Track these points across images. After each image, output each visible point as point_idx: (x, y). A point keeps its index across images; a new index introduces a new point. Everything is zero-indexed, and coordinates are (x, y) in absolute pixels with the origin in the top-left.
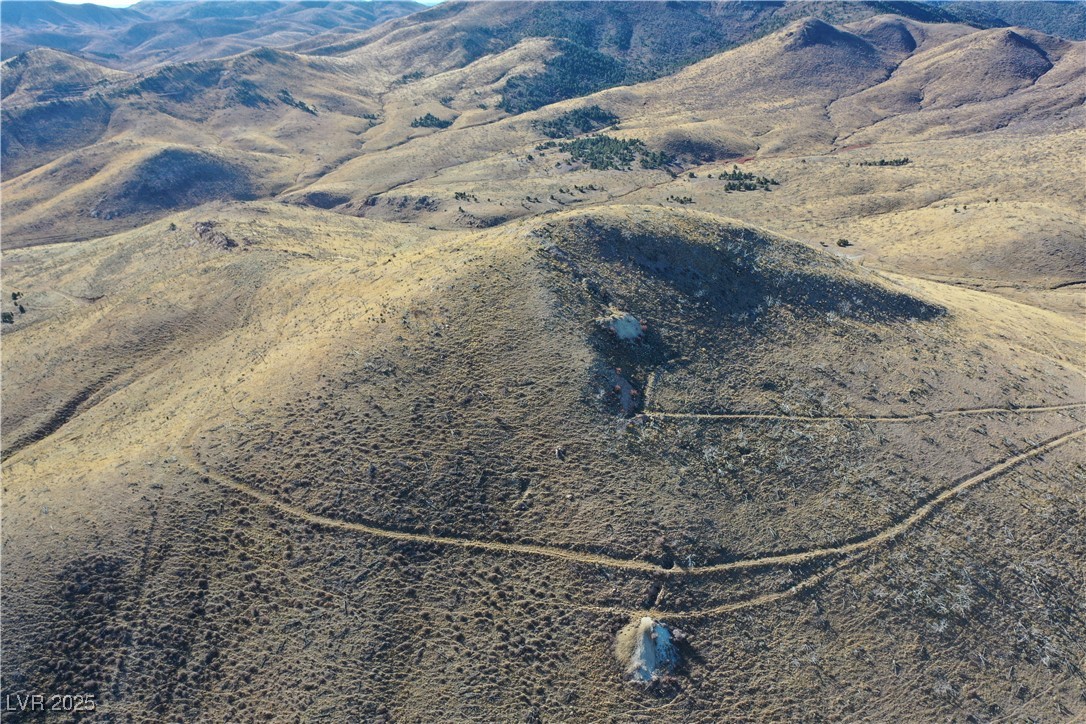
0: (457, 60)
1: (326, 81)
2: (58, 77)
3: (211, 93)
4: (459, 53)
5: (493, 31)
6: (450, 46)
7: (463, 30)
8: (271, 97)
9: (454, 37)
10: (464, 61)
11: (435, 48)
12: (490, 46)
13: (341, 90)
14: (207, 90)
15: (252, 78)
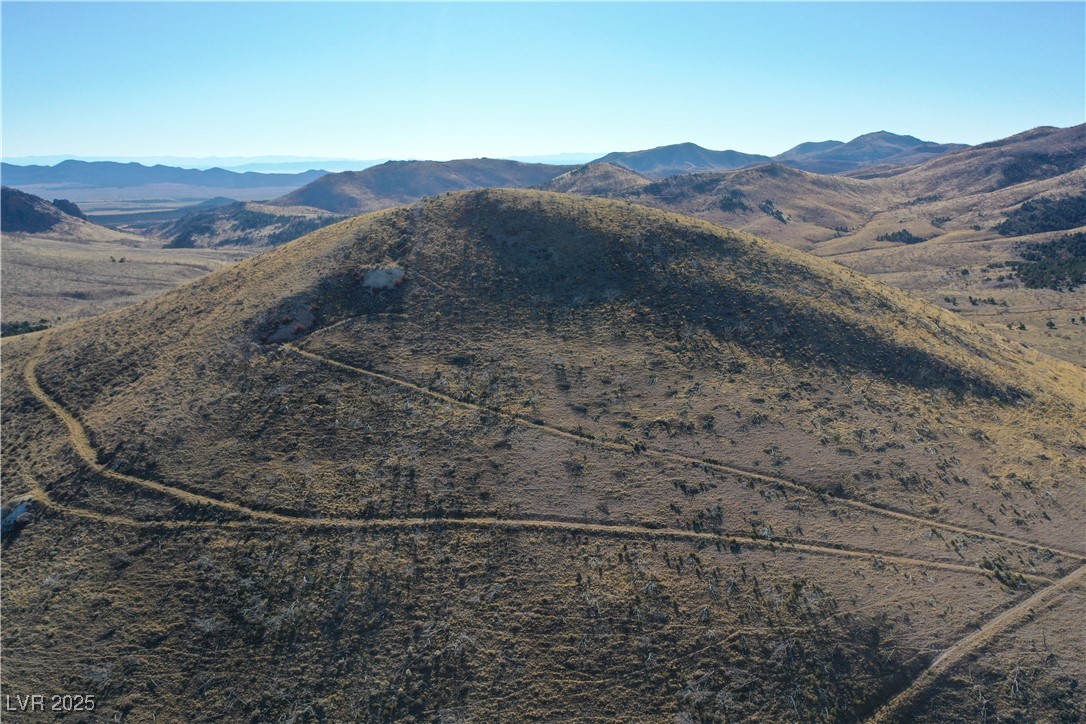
0: (988, 184)
1: (822, 196)
2: (599, 183)
3: (701, 199)
4: (996, 176)
5: (1051, 157)
6: (988, 172)
7: (1011, 156)
8: (752, 204)
9: (995, 162)
10: (995, 186)
11: (969, 173)
12: (1038, 172)
13: (832, 205)
14: (698, 196)
15: (743, 188)
